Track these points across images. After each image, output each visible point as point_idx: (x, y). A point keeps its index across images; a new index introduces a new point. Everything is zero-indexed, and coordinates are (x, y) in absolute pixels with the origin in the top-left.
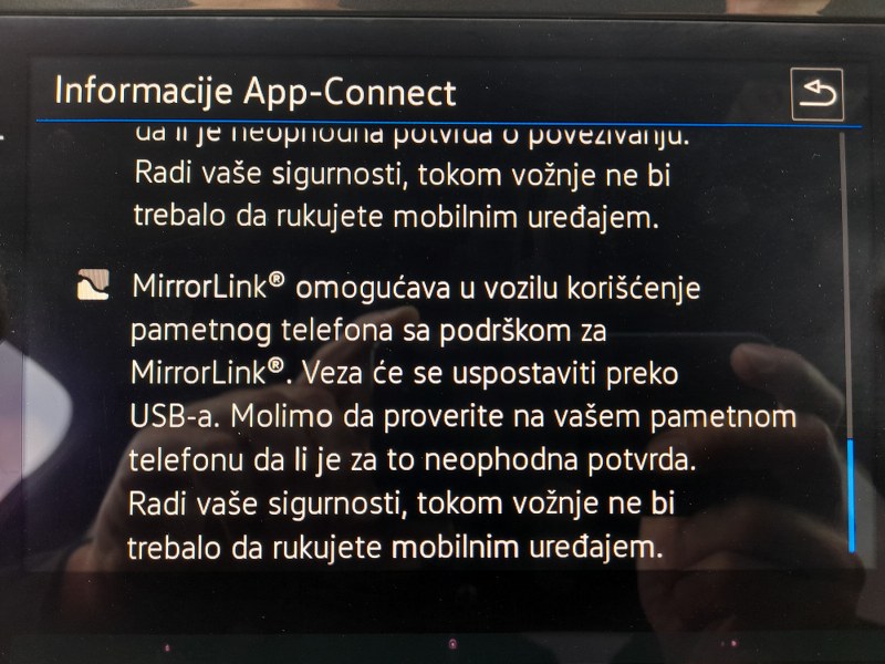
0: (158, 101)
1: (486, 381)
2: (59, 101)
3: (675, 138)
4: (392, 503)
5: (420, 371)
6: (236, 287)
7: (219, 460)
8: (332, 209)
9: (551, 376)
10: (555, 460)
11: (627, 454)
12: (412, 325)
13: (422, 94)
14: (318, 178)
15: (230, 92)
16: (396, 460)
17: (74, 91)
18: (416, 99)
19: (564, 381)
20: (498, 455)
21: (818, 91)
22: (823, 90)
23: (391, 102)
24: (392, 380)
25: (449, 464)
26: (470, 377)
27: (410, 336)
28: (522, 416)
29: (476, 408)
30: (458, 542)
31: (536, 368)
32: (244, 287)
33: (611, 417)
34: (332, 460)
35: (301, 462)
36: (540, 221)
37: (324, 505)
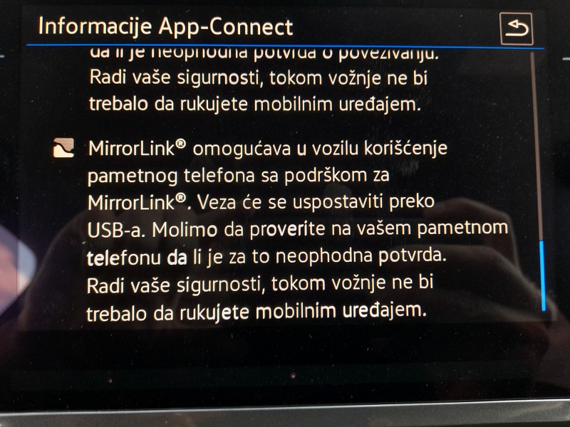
0: (105, 32)
1: (314, 207)
2: (41, 32)
3: (430, 55)
4: (256, 284)
5: (272, 201)
6: (155, 149)
7: (145, 258)
8: (216, 100)
9: (355, 203)
10: (358, 255)
11: (403, 251)
12: (267, 172)
13: (271, 28)
14: (206, 80)
15: (150, 27)
16: (258, 257)
17: (51, 27)
18: (267, 31)
19: (363, 206)
20: (322, 253)
21: (517, 27)
22: (520, 26)
23: (252, 33)
24: (254, 207)
25: (292, 259)
26: (304, 205)
27: (266, 179)
28: (336, 229)
29: (308, 224)
30: (297, 308)
31: (345, 198)
32: (160, 149)
33: (393, 228)
34: (217, 258)
35: (198, 259)
36: (347, 106)
37: (213, 286)
